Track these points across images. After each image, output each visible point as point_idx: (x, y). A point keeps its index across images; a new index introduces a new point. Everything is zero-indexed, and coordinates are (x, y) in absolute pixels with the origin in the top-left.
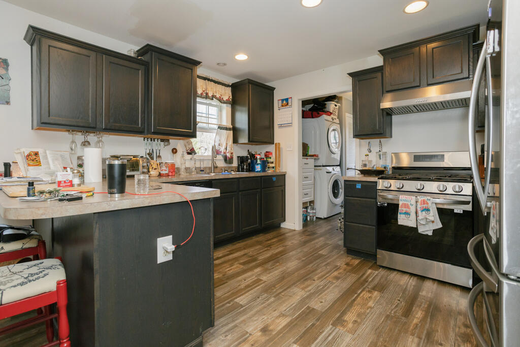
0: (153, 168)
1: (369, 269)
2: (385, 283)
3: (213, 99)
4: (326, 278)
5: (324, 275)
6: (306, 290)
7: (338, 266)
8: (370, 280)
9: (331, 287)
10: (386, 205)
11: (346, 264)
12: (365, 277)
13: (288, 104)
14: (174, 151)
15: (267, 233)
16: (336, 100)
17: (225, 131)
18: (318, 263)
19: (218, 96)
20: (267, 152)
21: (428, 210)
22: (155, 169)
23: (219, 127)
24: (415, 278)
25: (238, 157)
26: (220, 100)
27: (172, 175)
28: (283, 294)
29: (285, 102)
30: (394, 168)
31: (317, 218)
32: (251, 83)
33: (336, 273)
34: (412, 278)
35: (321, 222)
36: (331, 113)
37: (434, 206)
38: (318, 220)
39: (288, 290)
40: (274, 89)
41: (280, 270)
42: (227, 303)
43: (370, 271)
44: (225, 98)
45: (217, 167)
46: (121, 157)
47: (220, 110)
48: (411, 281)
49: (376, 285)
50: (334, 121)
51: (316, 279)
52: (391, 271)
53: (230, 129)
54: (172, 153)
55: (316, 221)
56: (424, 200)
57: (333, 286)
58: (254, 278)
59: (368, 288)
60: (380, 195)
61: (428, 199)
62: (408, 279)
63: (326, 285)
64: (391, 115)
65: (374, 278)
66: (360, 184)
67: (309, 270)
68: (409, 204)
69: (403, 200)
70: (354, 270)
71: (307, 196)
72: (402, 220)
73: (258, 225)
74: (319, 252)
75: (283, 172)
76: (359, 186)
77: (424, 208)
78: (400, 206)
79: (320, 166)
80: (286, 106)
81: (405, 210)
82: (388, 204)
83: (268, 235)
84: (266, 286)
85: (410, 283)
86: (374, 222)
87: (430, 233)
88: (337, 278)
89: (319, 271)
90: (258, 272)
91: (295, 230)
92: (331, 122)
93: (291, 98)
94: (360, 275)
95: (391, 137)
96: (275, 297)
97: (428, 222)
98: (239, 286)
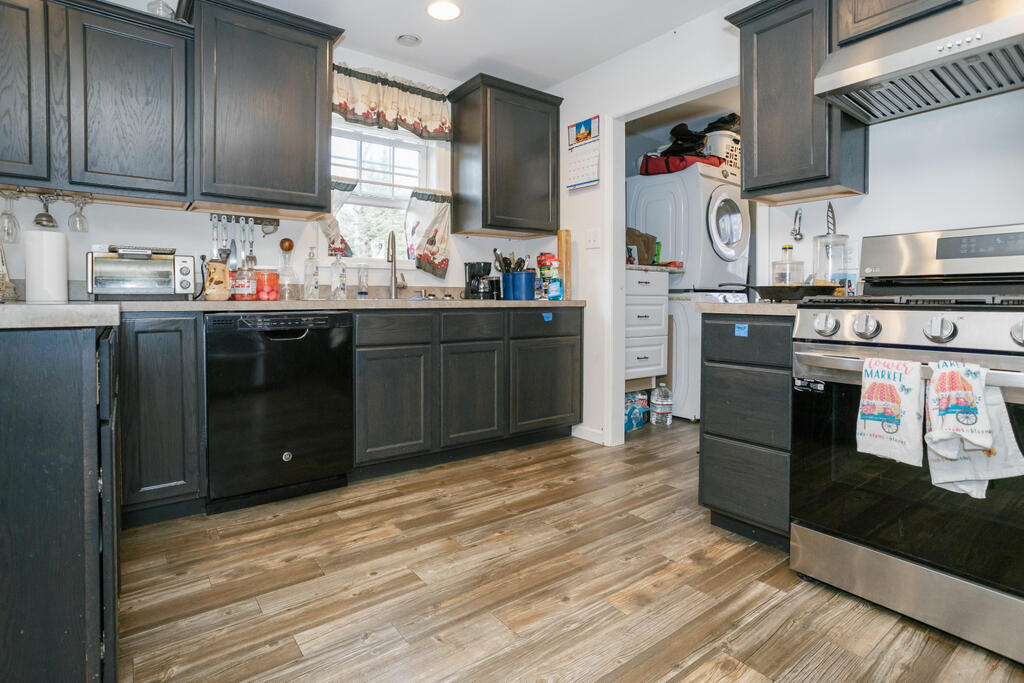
0: (211, 280)
1: (762, 579)
2: (798, 638)
3: (396, 128)
4: (606, 595)
5: (608, 585)
6: (519, 631)
7: (665, 558)
8: (749, 619)
9: (604, 632)
10: (821, 387)
11: (691, 557)
12: (734, 607)
13: (589, 134)
14: (287, 246)
15: (524, 450)
16: (736, 126)
17: (432, 205)
18: (607, 543)
19: (410, 121)
20: (542, 254)
21: (967, 410)
22: (218, 283)
23: (414, 195)
24: (919, 637)
25: (466, 264)
26: (419, 131)
27: (268, 300)
28: (442, 634)
29: (583, 130)
30: (869, 281)
31: (674, 417)
32: (491, 86)
33: (645, 585)
34: (906, 634)
35: (685, 428)
36: (721, 161)
37: (998, 398)
38: (677, 423)
39: (466, 624)
40: (561, 100)
41: (488, 554)
42: (265, 643)
43: (761, 587)
44: (432, 127)
45: (404, 287)
46: (121, 251)
47: (427, 157)
48: (898, 644)
49: (763, 644)
50: (728, 179)
51: (572, 596)
52: (837, 598)
53: (443, 199)
54: (281, 251)
55: (672, 427)
56: (953, 376)
57: (615, 627)
58: (403, 570)
59: (729, 651)
60: (800, 358)
61: (969, 373)
62: (891, 636)
63: (591, 621)
64: (866, 126)
65: (767, 612)
66: (747, 326)
67: (571, 565)
68: (897, 385)
69: (874, 371)
70: (711, 576)
71: (644, 362)
72: (871, 439)
73: (495, 428)
74: (631, 512)
75: (576, 302)
76: (741, 330)
77: (953, 402)
78: (863, 392)
79: (687, 291)
80: (586, 138)
81: (880, 405)
82: (828, 385)
83: (524, 453)
84: (414, 600)
85: (891, 652)
86: (786, 440)
87: (979, 492)
88: (642, 600)
89: (597, 570)
90: (426, 553)
91: (603, 446)
92: (720, 180)
93: (598, 117)
94: (724, 597)
95: (865, 190)
96: (411, 642)
97: (969, 452)
98: (346, 589)
